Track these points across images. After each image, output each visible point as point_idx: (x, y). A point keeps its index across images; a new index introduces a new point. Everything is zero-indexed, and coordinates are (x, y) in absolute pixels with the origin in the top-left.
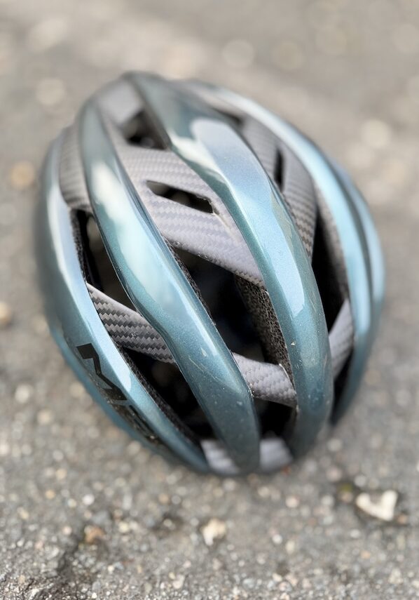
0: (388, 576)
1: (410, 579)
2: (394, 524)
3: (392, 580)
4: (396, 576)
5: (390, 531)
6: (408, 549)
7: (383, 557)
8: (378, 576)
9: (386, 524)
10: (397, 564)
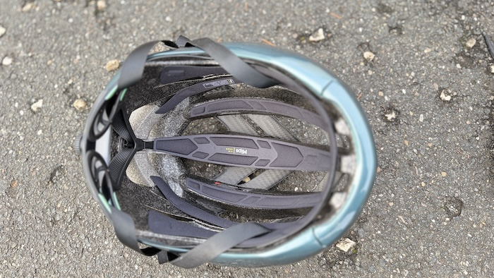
0: (333, 58)
1: (342, 54)
2: (327, 39)
3: (335, 58)
4: (336, 56)
5: (327, 42)
6: (336, 44)
7: (329, 53)
8: (329, 60)
9: (325, 40)
10: (334, 52)
